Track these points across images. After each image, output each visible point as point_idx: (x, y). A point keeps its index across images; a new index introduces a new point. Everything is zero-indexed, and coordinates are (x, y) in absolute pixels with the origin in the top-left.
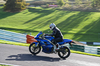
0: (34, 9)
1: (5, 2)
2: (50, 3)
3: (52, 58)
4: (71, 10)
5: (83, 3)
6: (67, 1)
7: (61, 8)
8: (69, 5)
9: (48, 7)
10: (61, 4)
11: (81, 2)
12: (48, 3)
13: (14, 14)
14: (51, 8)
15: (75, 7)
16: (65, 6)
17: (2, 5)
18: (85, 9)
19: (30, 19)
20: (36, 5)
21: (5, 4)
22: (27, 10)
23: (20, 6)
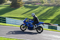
0: (27, 6)
1: (11, 2)
2: (37, 2)
3: (33, 33)
4: (49, 6)
5: (56, 2)
6: (46, 1)
7: (43, 5)
8: (47, 3)
9: (35, 5)
10: (43, 2)
11: (54, 1)
12: (35, 2)
13: (16, 9)
14: (37, 5)
15: (51, 4)
16: (45, 4)
17: (9, 4)
18: (57, 5)
19: (25, 12)
20: (29, 3)
21: (11, 3)
22: (23, 7)
23: (19, 4)
